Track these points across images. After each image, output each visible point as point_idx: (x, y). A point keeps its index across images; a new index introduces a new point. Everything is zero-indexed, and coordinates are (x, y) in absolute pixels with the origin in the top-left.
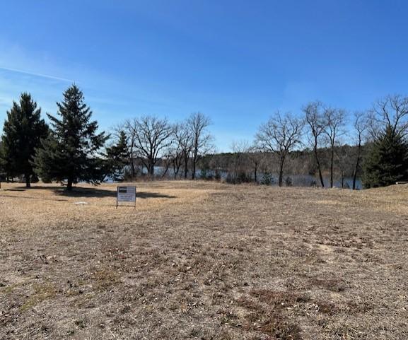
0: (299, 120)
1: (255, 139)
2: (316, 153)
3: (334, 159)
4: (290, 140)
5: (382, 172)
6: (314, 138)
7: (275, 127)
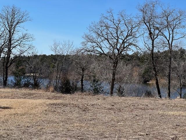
0: (134, 19)
1: (84, 40)
2: (153, 58)
3: (172, 66)
4: (124, 42)
6: (151, 41)
7: (107, 27)
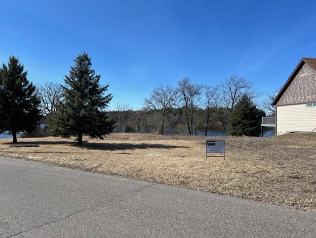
5: (244, 125)
